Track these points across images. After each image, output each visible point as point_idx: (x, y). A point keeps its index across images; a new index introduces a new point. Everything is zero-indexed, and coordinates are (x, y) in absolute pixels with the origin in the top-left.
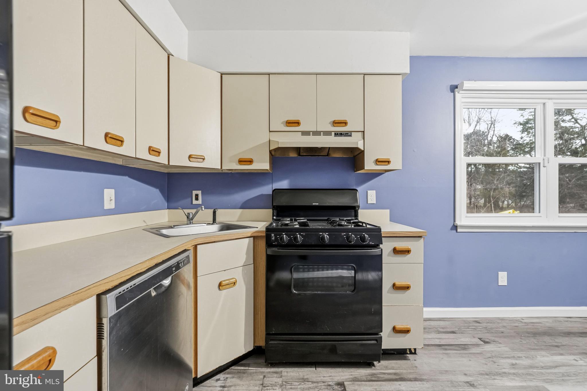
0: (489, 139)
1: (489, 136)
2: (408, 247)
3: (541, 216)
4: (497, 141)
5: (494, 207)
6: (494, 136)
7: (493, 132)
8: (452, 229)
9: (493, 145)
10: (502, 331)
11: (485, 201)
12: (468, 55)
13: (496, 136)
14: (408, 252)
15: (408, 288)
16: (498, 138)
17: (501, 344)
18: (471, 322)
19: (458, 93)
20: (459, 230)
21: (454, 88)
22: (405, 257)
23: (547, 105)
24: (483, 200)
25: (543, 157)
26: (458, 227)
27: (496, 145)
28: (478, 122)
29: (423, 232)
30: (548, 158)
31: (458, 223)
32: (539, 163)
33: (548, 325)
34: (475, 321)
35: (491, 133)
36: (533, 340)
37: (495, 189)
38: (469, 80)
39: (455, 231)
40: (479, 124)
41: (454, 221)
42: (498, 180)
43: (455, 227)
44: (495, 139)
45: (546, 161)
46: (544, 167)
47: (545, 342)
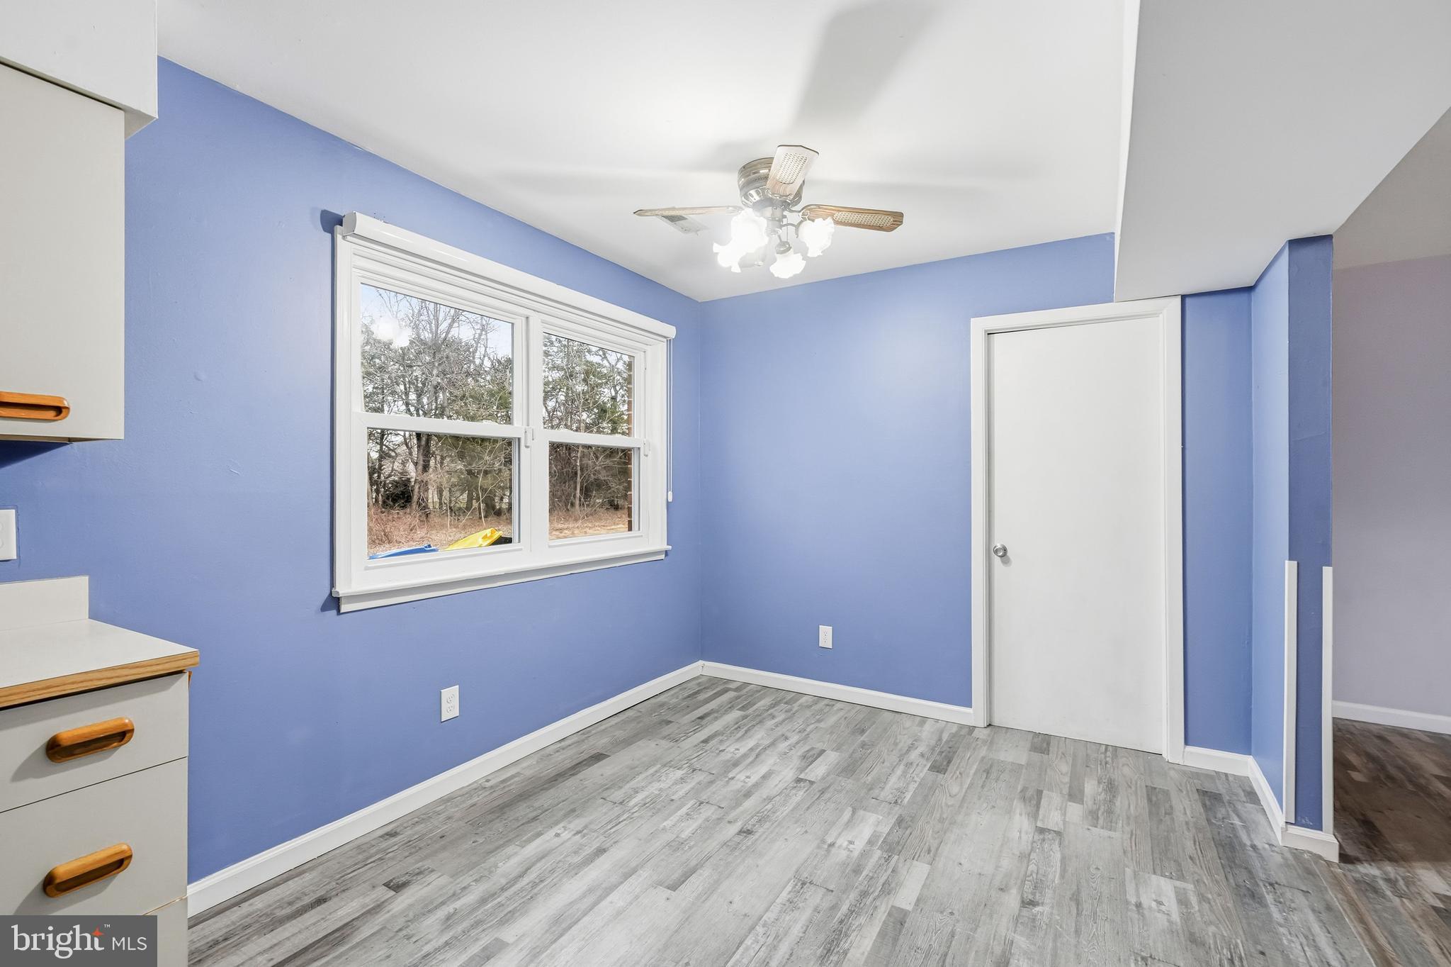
0: (478, 362)
1: (477, 355)
2: (121, 719)
3: (521, 550)
4: (491, 369)
5: (486, 512)
6: (486, 358)
7: (484, 349)
8: (325, 608)
9: (483, 376)
10: (440, 835)
11: (470, 499)
12: (370, 149)
13: (489, 358)
14: (121, 736)
15: (119, 864)
16: (492, 362)
17: (435, 872)
18: (373, 843)
19: (344, 237)
20: (344, 608)
21: (332, 222)
22: (106, 758)
23: (531, 320)
24: (465, 495)
25: (525, 426)
26: (343, 601)
27: (488, 378)
28: (453, 321)
29: (184, 657)
30: (533, 430)
31: (342, 589)
32: (519, 439)
33: (529, 773)
34: (387, 834)
35: (481, 350)
36: (499, 826)
37: (486, 473)
38: (375, 216)
39: (334, 612)
40: (456, 325)
41: (332, 585)
42: (491, 452)
43: (334, 602)
44: (487, 364)
45: (529, 436)
46: (527, 447)
47: (517, 820)
